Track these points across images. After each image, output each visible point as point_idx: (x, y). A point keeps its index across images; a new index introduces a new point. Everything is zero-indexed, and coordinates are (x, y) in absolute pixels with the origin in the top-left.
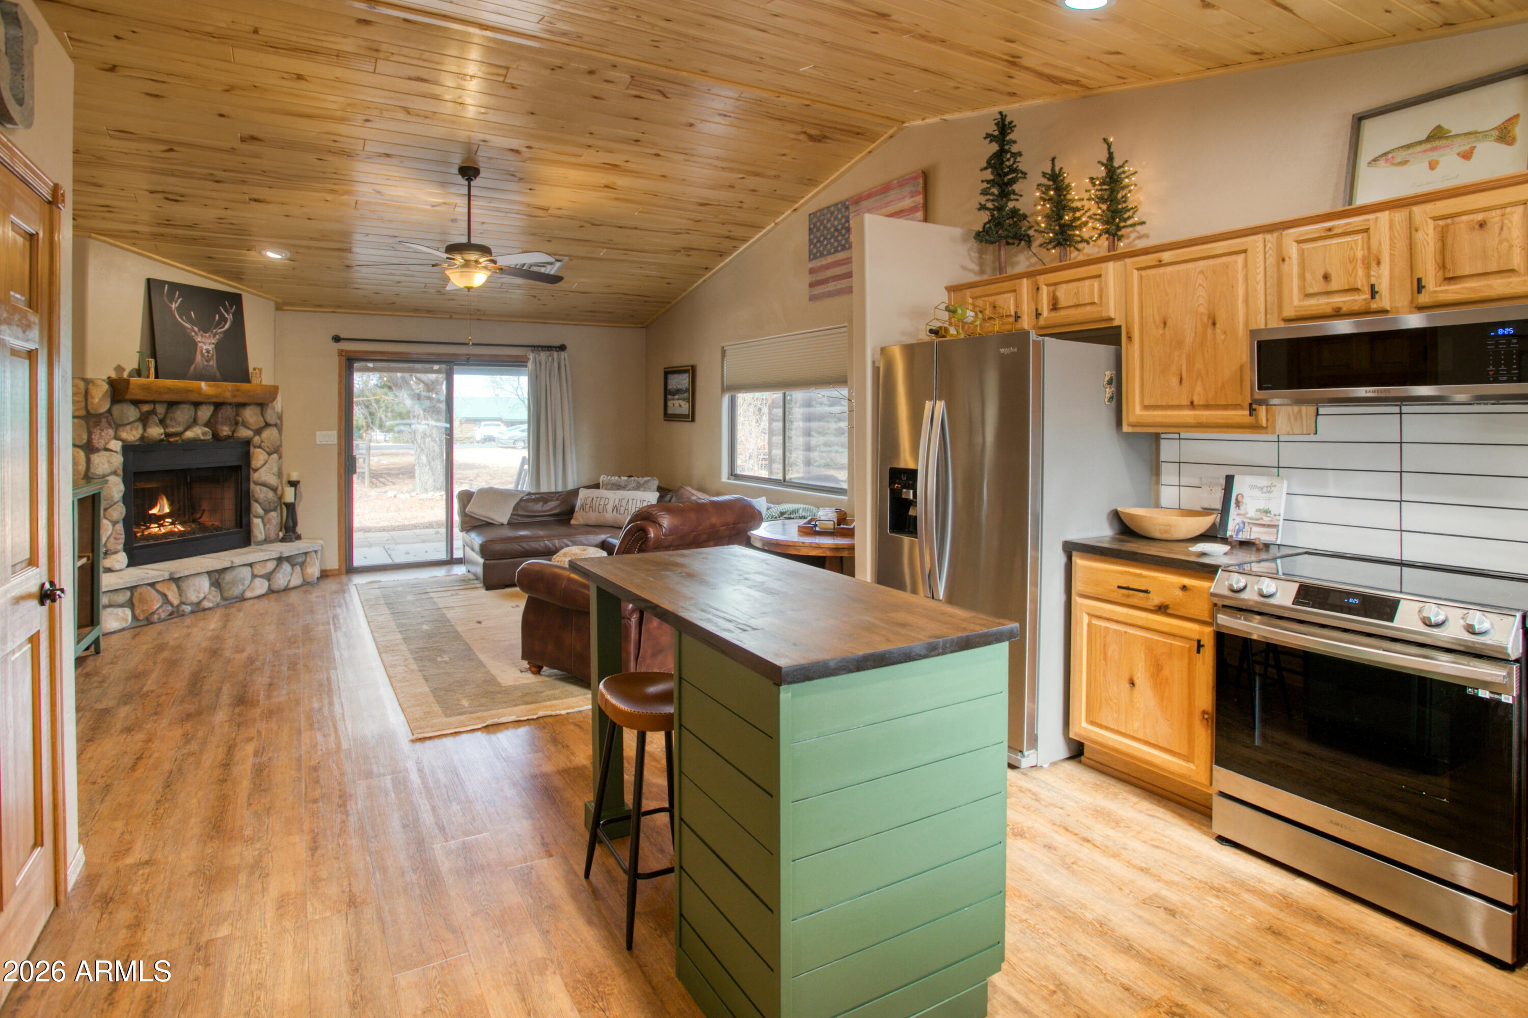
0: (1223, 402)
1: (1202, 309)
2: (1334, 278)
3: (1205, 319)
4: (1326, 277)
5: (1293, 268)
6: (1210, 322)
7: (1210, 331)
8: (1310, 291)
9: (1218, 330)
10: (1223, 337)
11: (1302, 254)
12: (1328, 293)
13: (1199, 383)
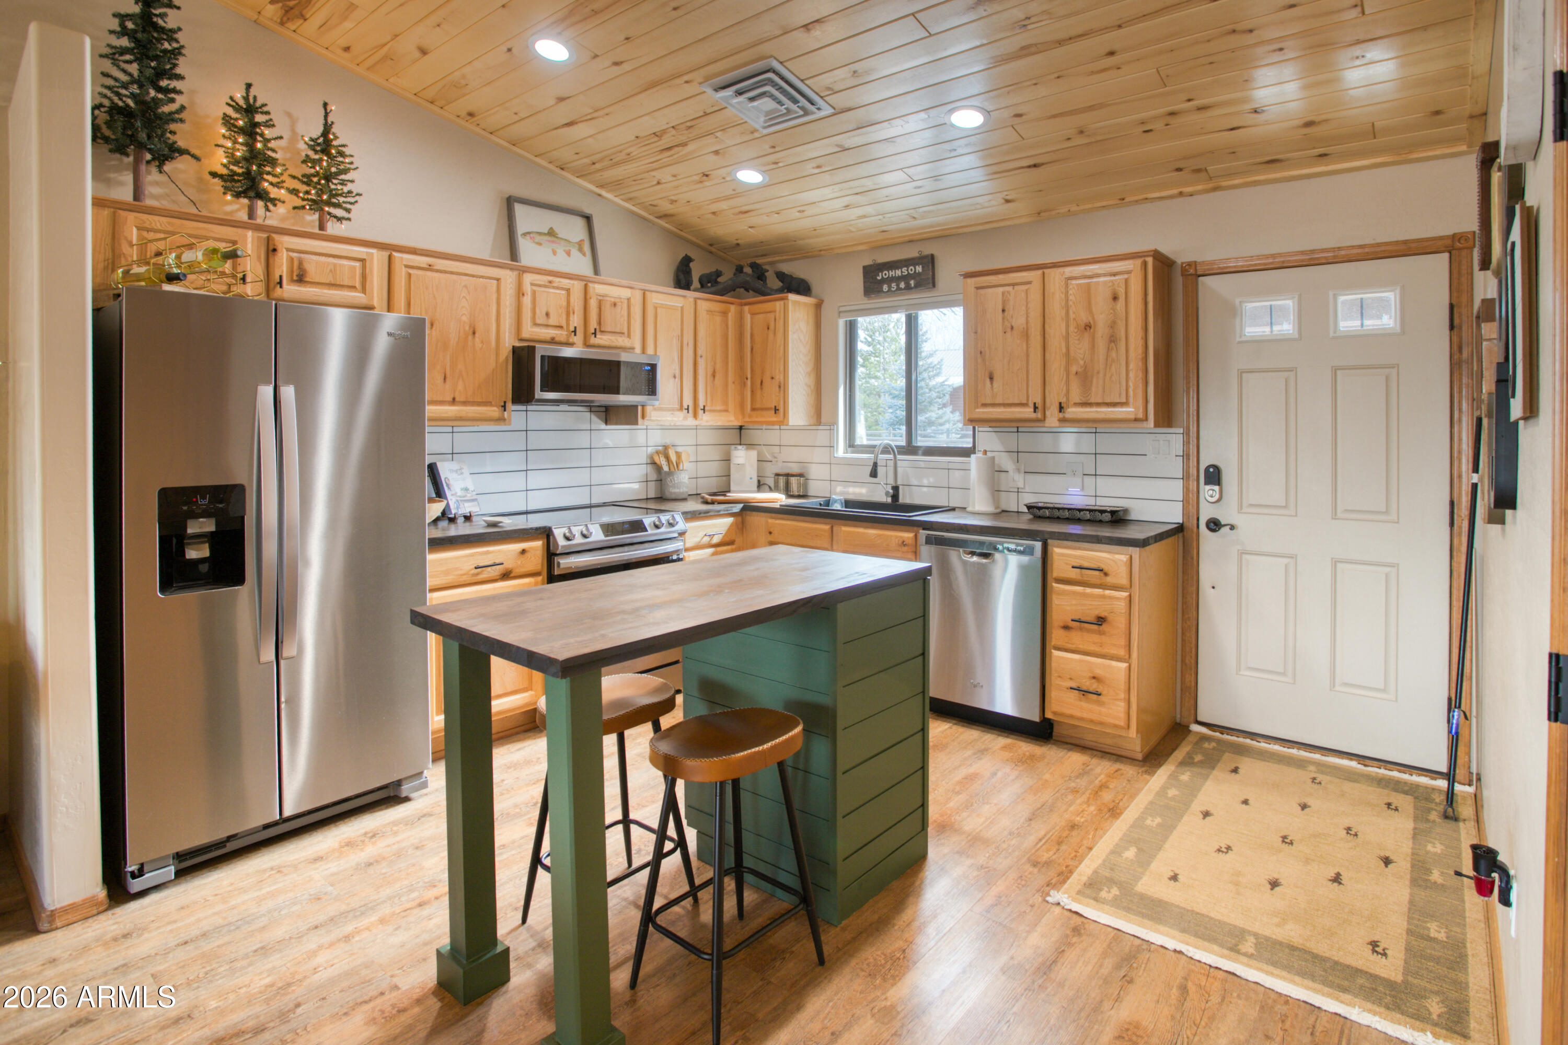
0: (480, 400)
1: (464, 318)
2: (551, 315)
3: (467, 328)
4: (547, 314)
5: (527, 301)
6: (471, 330)
7: (470, 337)
8: (538, 321)
9: (477, 340)
10: (480, 345)
11: (534, 293)
12: (547, 326)
13: (460, 383)
